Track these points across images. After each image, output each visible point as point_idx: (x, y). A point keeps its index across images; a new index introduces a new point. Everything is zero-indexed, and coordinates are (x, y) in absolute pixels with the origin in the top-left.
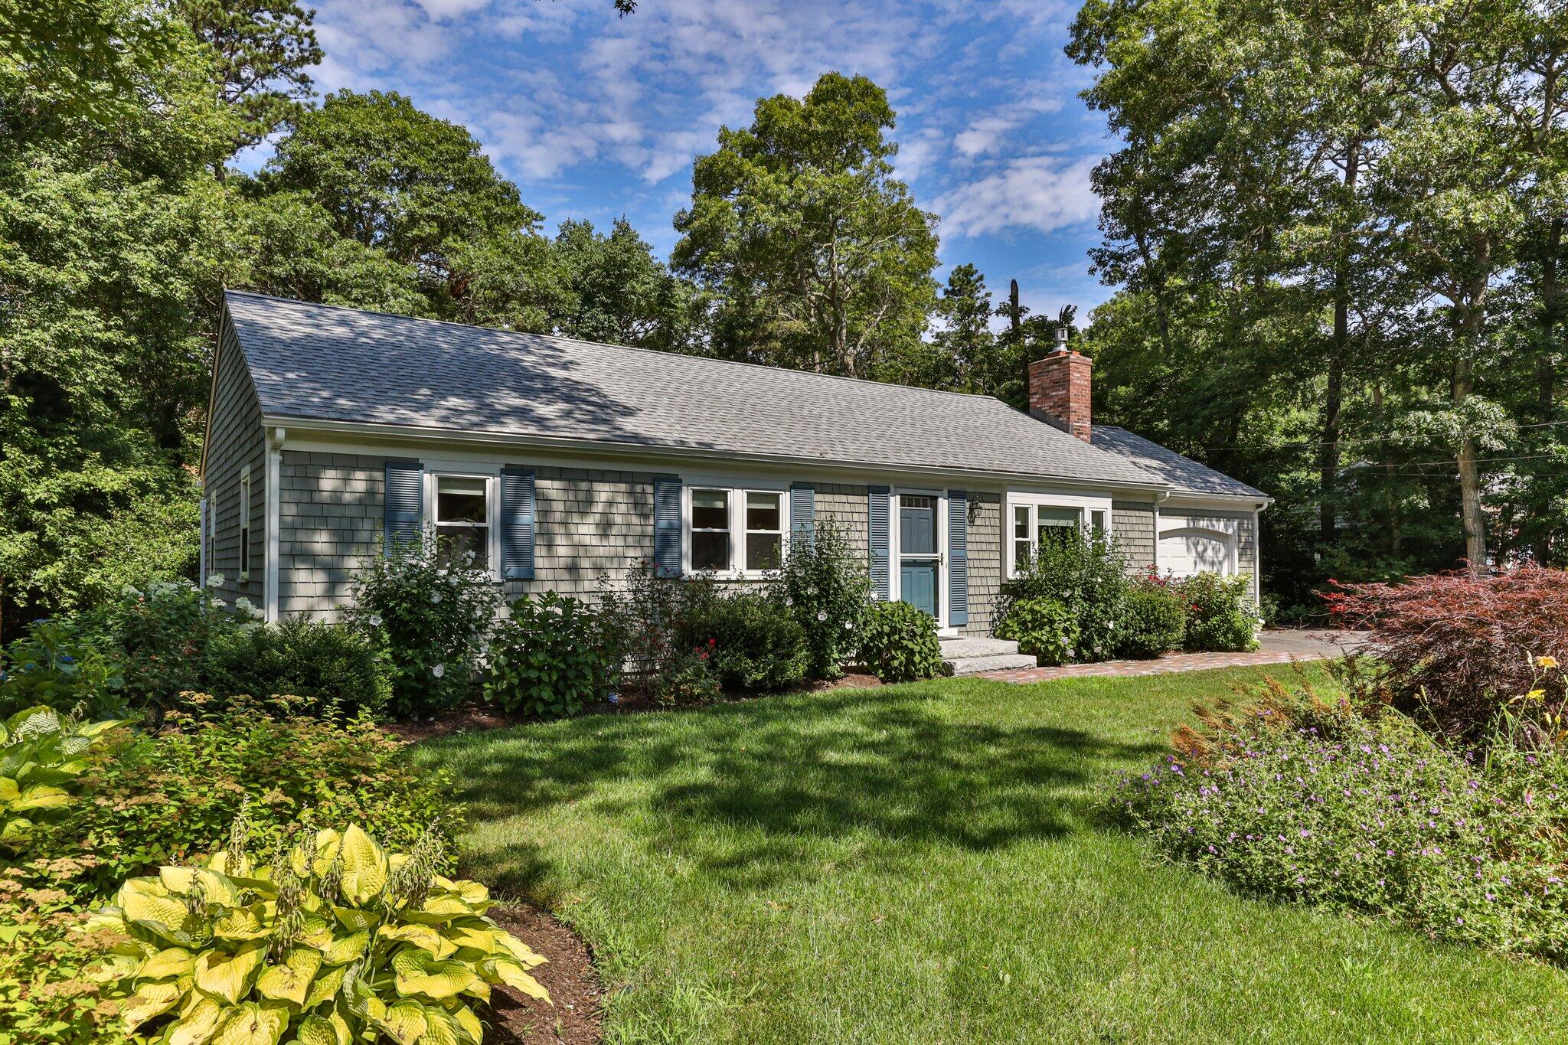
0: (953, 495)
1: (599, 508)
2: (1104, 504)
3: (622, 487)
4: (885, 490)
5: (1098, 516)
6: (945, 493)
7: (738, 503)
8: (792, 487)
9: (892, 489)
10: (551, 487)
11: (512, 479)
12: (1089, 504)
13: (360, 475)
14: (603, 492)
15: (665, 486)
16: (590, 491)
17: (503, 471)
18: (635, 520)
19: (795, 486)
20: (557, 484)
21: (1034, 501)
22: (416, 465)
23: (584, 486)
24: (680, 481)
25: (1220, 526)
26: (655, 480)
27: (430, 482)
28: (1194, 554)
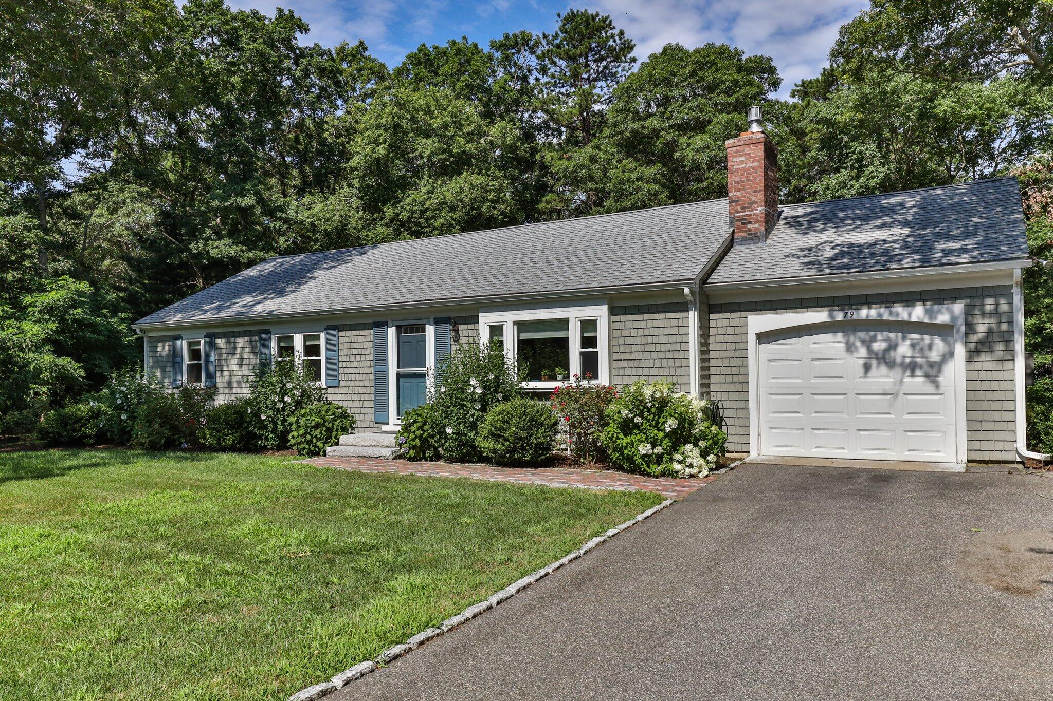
0: (438, 322)
1: (238, 351)
2: (600, 312)
3: (246, 339)
4: (385, 324)
5: (589, 325)
6: (432, 320)
7: (298, 341)
8: (326, 329)
9: (390, 323)
10: (221, 342)
11: (208, 340)
12: (575, 315)
13: (167, 344)
14: (241, 342)
15: (264, 336)
16: (235, 342)
17: (205, 337)
18: (252, 356)
19: (328, 328)
20: (223, 340)
21: (507, 319)
22: (180, 337)
23: (232, 340)
24: (270, 333)
25: (918, 313)
26: (259, 333)
27: (184, 344)
28: (863, 352)
